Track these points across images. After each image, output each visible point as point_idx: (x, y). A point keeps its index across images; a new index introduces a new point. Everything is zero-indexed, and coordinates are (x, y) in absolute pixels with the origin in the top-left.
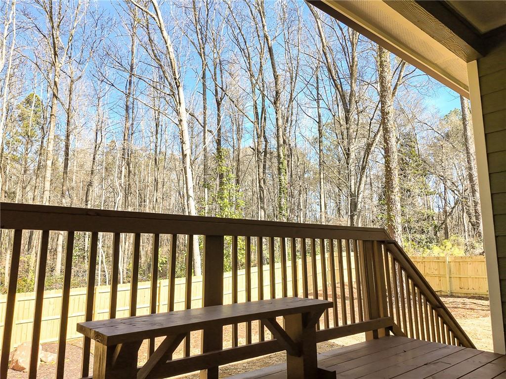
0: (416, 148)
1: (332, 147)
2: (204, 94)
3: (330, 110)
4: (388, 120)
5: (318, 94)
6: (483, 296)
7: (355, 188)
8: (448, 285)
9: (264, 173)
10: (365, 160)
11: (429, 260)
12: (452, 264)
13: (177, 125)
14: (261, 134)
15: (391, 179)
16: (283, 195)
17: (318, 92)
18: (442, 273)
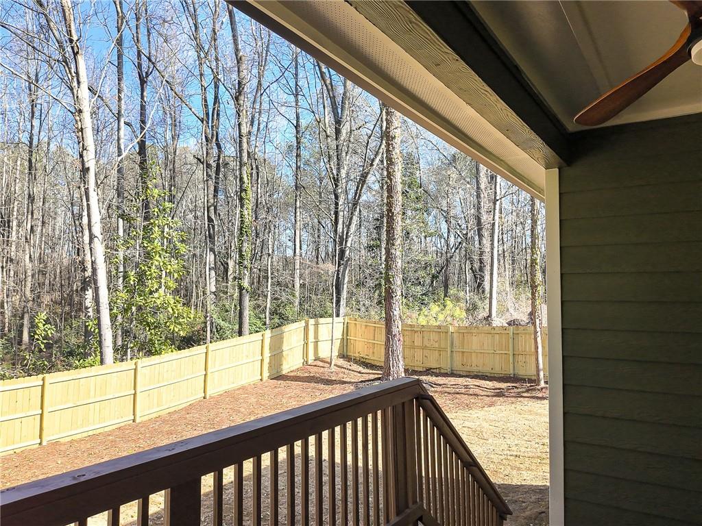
0: (418, 175)
1: (312, 160)
2: (120, 67)
3: (313, 112)
4: (393, 148)
5: (297, 85)
6: (487, 374)
7: (343, 228)
8: (449, 361)
9: (215, 196)
10: (359, 192)
11: (429, 330)
12: (455, 335)
13: (72, 113)
14: (212, 139)
15: (392, 228)
16: (245, 237)
17: (296, 82)
18: (443, 346)
